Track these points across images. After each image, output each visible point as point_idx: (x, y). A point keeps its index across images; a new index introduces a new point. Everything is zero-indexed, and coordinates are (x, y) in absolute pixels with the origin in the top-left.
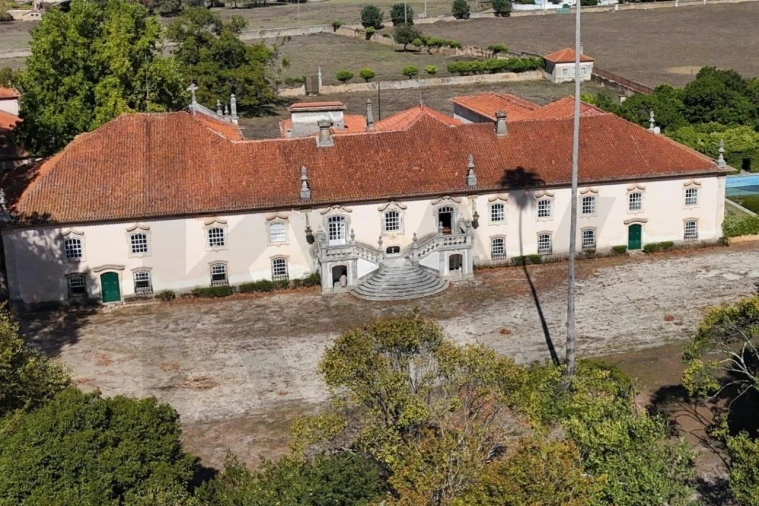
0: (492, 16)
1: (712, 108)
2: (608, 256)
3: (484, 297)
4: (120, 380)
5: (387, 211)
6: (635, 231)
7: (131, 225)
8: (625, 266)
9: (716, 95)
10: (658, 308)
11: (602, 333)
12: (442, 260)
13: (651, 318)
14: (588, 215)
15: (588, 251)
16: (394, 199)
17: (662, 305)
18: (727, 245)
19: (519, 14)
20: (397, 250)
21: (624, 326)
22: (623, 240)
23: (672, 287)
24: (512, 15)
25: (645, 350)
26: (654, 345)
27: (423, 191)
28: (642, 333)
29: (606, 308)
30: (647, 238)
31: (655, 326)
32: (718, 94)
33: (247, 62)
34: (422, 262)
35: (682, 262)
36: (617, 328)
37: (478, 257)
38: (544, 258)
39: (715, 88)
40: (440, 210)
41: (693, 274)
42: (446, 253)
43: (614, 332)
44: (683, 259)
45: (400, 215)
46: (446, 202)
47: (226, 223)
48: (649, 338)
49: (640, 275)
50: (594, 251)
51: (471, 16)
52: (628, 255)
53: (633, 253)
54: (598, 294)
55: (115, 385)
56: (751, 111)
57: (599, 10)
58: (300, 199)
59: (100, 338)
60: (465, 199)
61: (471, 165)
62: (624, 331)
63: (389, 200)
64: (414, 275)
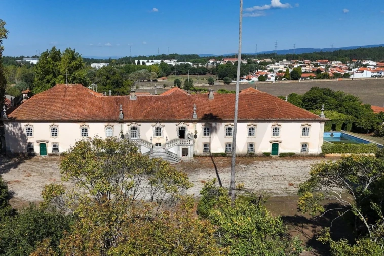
0: (223, 84)
1: (316, 104)
2: (260, 157)
3: (196, 168)
4: (30, 182)
5: (156, 127)
6: (275, 146)
7: (51, 124)
8: (269, 162)
9: (319, 98)
10: (285, 179)
11: (253, 187)
12: (179, 150)
13: (281, 184)
14: (251, 136)
15: (251, 154)
16: (159, 122)
17: (287, 178)
18: (324, 157)
19: (234, 84)
20: (160, 144)
21: (266, 186)
22: (269, 150)
23: (294, 172)
24: (231, 84)
25: (277, 197)
26: (282, 195)
27: (172, 119)
28: (276, 189)
29: (257, 177)
30: (281, 150)
31: (283, 187)
32: (320, 96)
33: (123, 86)
34: (170, 150)
35: (299, 162)
36: (262, 186)
37: (196, 151)
38: (228, 155)
39: (318, 94)
40: (180, 128)
41: (305, 167)
42: (181, 147)
43: (260, 188)
44: (300, 161)
45: (162, 129)
46: (182, 125)
47: (88, 126)
48: (279, 192)
49: (277, 166)
50: (254, 154)
51: (215, 84)
52: (271, 157)
53: (274, 156)
54: (253, 171)
55: (28, 184)
56: (336, 105)
57: (267, 83)
58: (119, 119)
59: (32, 167)
60: (191, 124)
61: (194, 109)
62: (266, 187)
63: (157, 122)
64: (166, 155)
